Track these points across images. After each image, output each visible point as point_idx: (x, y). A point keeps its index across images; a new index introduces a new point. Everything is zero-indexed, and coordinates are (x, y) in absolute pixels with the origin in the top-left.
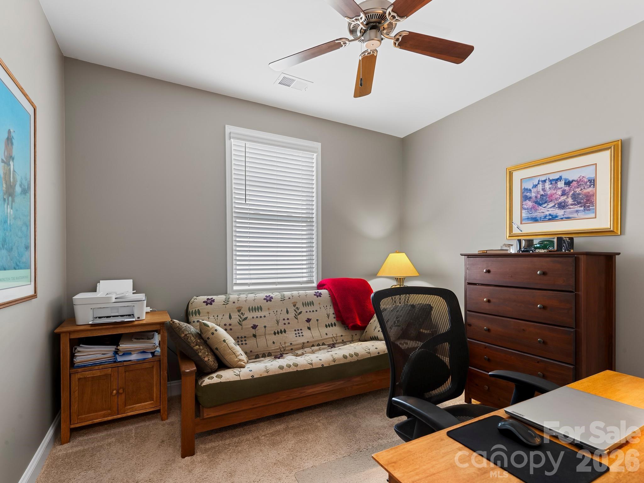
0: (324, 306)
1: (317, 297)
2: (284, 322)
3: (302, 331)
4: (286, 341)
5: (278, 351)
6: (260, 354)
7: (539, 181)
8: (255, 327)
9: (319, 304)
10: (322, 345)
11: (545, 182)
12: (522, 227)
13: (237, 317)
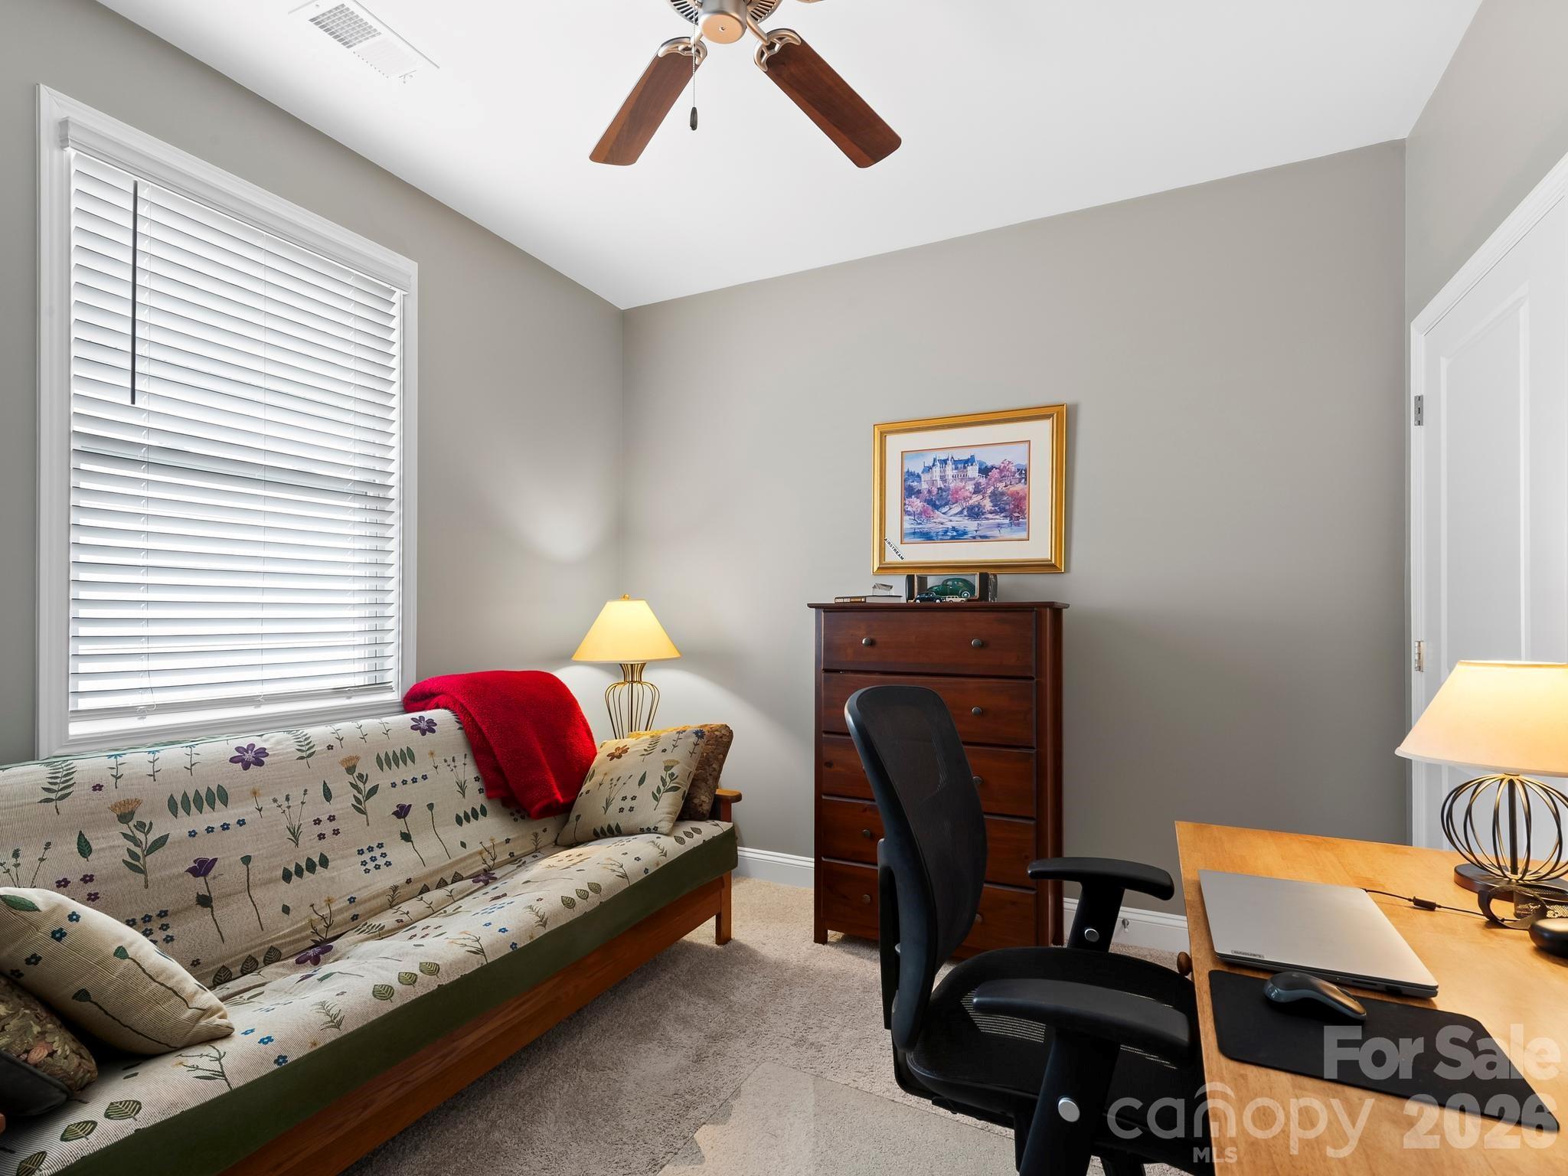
0: (446, 761)
1: (423, 734)
2: (318, 829)
3: (383, 850)
4: (332, 896)
5: (304, 934)
6: (234, 964)
7: (935, 460)
8: (202, 868)
9: (432, 754)
10: (452, 883)
11: (946, 464)
12: (902, 549)
13: (116, 843)
